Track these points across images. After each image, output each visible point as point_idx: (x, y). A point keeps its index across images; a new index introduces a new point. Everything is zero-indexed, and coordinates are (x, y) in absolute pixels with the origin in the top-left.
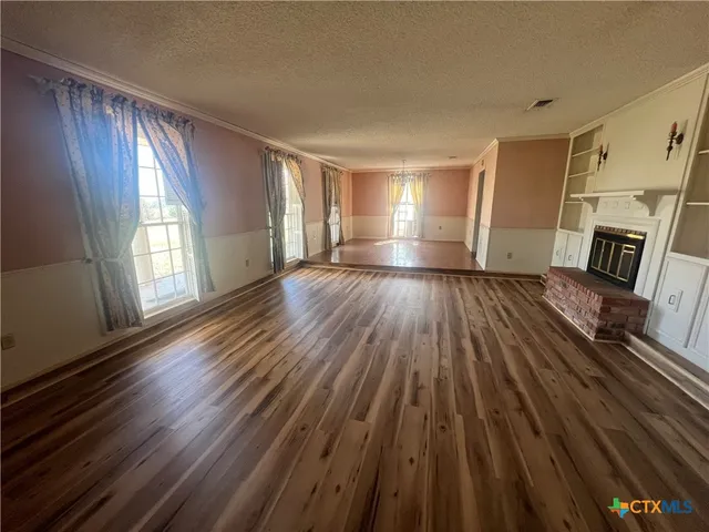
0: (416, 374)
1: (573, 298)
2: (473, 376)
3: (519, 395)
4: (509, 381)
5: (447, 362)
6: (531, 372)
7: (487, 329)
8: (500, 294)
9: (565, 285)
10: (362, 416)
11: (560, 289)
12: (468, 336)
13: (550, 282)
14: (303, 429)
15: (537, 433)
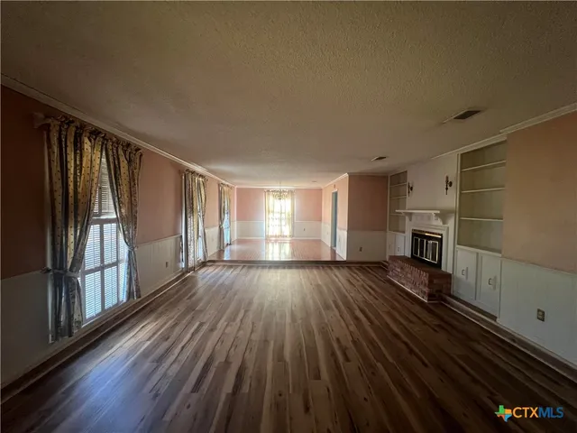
0: (338, 340)
1: (409, 276)
2: (373, 335)
3: (406, 344)
4: (396, 335)
5: (353, 328)
6: (406, 328)
7: (366, 302)
8: (362, 277)
9: (402, 268)
10: (318, 377)
11: (399, 270)
12: (357, 308)
13: (391, 266)
14: (280, 395)
15: (426, 365)
